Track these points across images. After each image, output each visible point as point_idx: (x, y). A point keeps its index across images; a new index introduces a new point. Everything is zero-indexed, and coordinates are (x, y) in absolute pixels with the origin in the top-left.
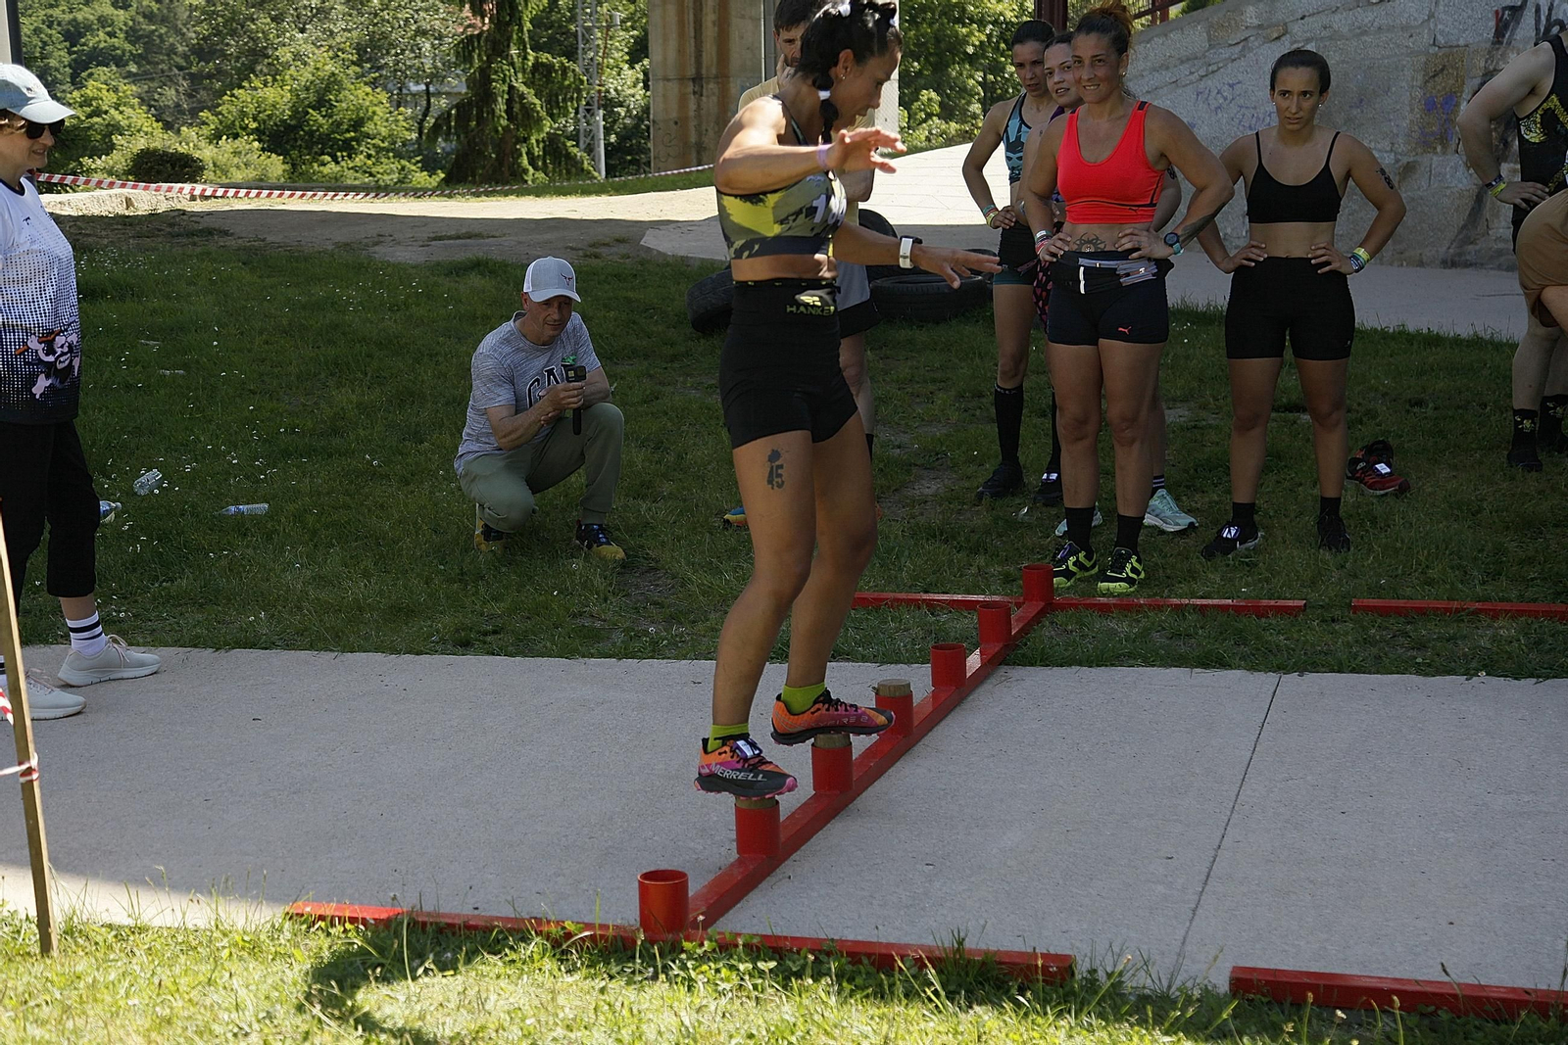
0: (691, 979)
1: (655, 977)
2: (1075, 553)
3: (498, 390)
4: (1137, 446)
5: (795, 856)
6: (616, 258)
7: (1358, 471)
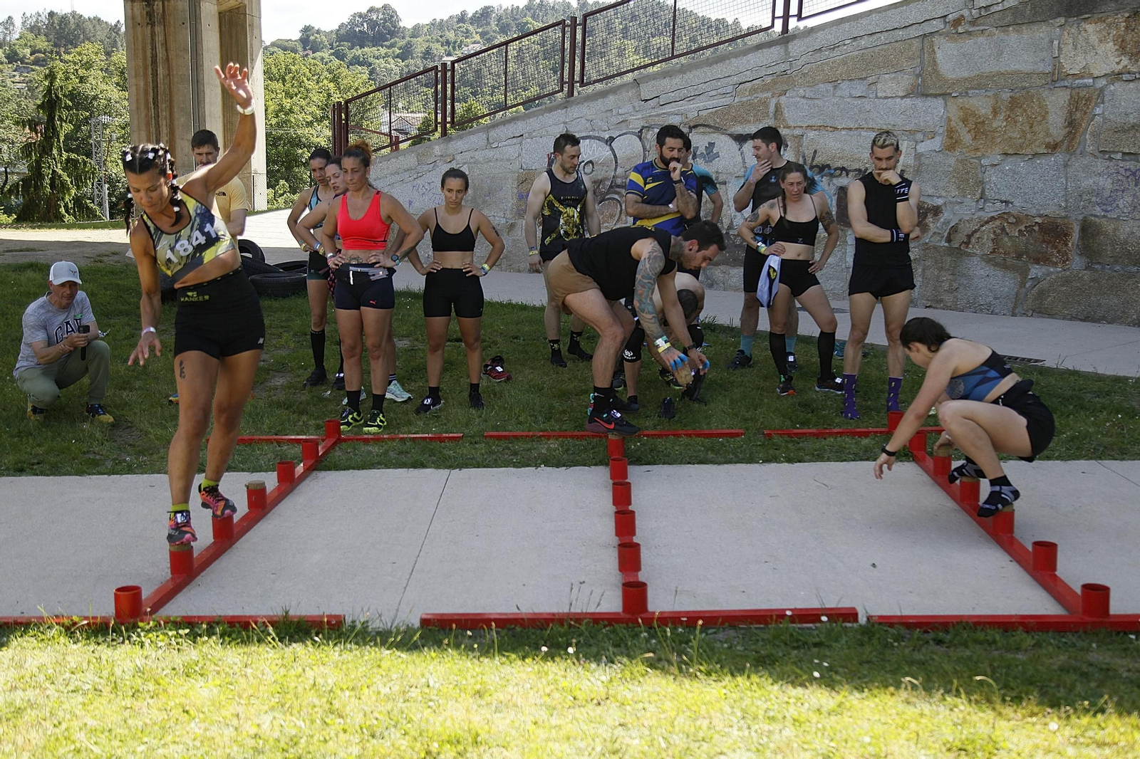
0: (142, 642)
1: (123, 642)
2: (352, 414)
3: (37, 333)
4: (381, 360)
5: (202, 574)
6: (112, 263)
7: (488, 371)
